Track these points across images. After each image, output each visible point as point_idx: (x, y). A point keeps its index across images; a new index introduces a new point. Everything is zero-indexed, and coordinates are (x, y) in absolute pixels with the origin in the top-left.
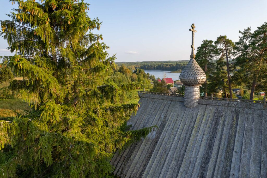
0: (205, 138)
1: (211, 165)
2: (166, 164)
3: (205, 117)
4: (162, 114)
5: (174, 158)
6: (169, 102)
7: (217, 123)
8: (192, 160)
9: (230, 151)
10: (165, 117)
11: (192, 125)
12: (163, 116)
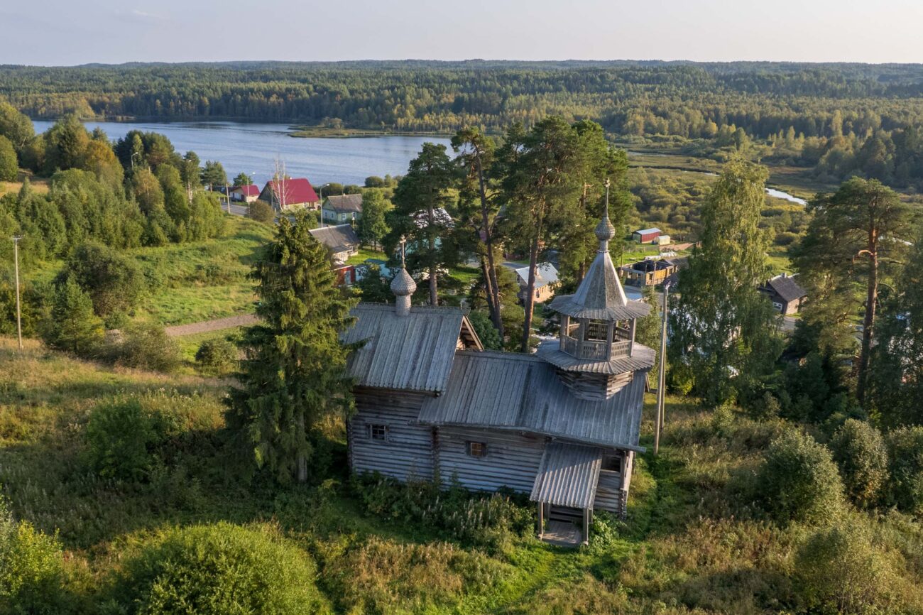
0: (416, 341)
2: (386, 365)
3: (416, 324)
5: (392, 360)
8: (406, 358)
11: (405, 332)
12: (376, 327)
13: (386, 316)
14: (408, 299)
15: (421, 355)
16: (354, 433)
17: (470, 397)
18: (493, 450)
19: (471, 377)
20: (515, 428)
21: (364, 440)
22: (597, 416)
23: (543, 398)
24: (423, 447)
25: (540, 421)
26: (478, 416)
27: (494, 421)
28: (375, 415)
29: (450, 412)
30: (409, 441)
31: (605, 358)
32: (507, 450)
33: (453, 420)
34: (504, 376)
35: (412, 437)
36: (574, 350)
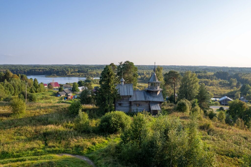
1: (128, 91)
2: (122, 92)
7: (127, 87)
12: (119, 87)
14: (123, 83)
17: (136, 97)
18: (141, 105)
19: (135, 94)
20: (145, 100)
21: (118, 106)
22: (157, 98)
23: (148, 96)
25: (148, 99)
26: (138, 99)
28: (120, 102)
29: (133, 99)
30: (126, 106)
31: (157, 89)
34: (140, 94)
36: (152, 88)
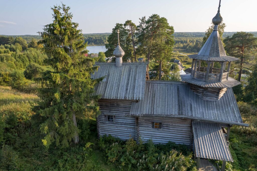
0: (126, 77)
1: (129, 85)
2: (113, 88)
3: (125, 70)
4: (107, 71)
5: (116, 86)
6: (109, 66)
7: (130, 71)
8: (123, 85)
9: (135, 79)
10: (109, 72)
11: (121, 73)
12: (107, 72)
13: (111, 67)
14: (121, 59)
15: (130, 83)
16: (99, 119)
17: (153, 102)
18: (165, 125)
19: (152, 92)
20: (179, 116)
21: (104, 122)
22: (217, 108)
23: (188, 101)
24: (131, 124)
25: (190, 112)
26: (159, 111)
27: (167, 113)
28: (108, 111)
29: (145, 110)
30: (124, 122)
31: (219, 80)
32: (172, 125)
33: (147, 113)
34: (167, 91)
35: (126, 120)
36: (203, 78)
